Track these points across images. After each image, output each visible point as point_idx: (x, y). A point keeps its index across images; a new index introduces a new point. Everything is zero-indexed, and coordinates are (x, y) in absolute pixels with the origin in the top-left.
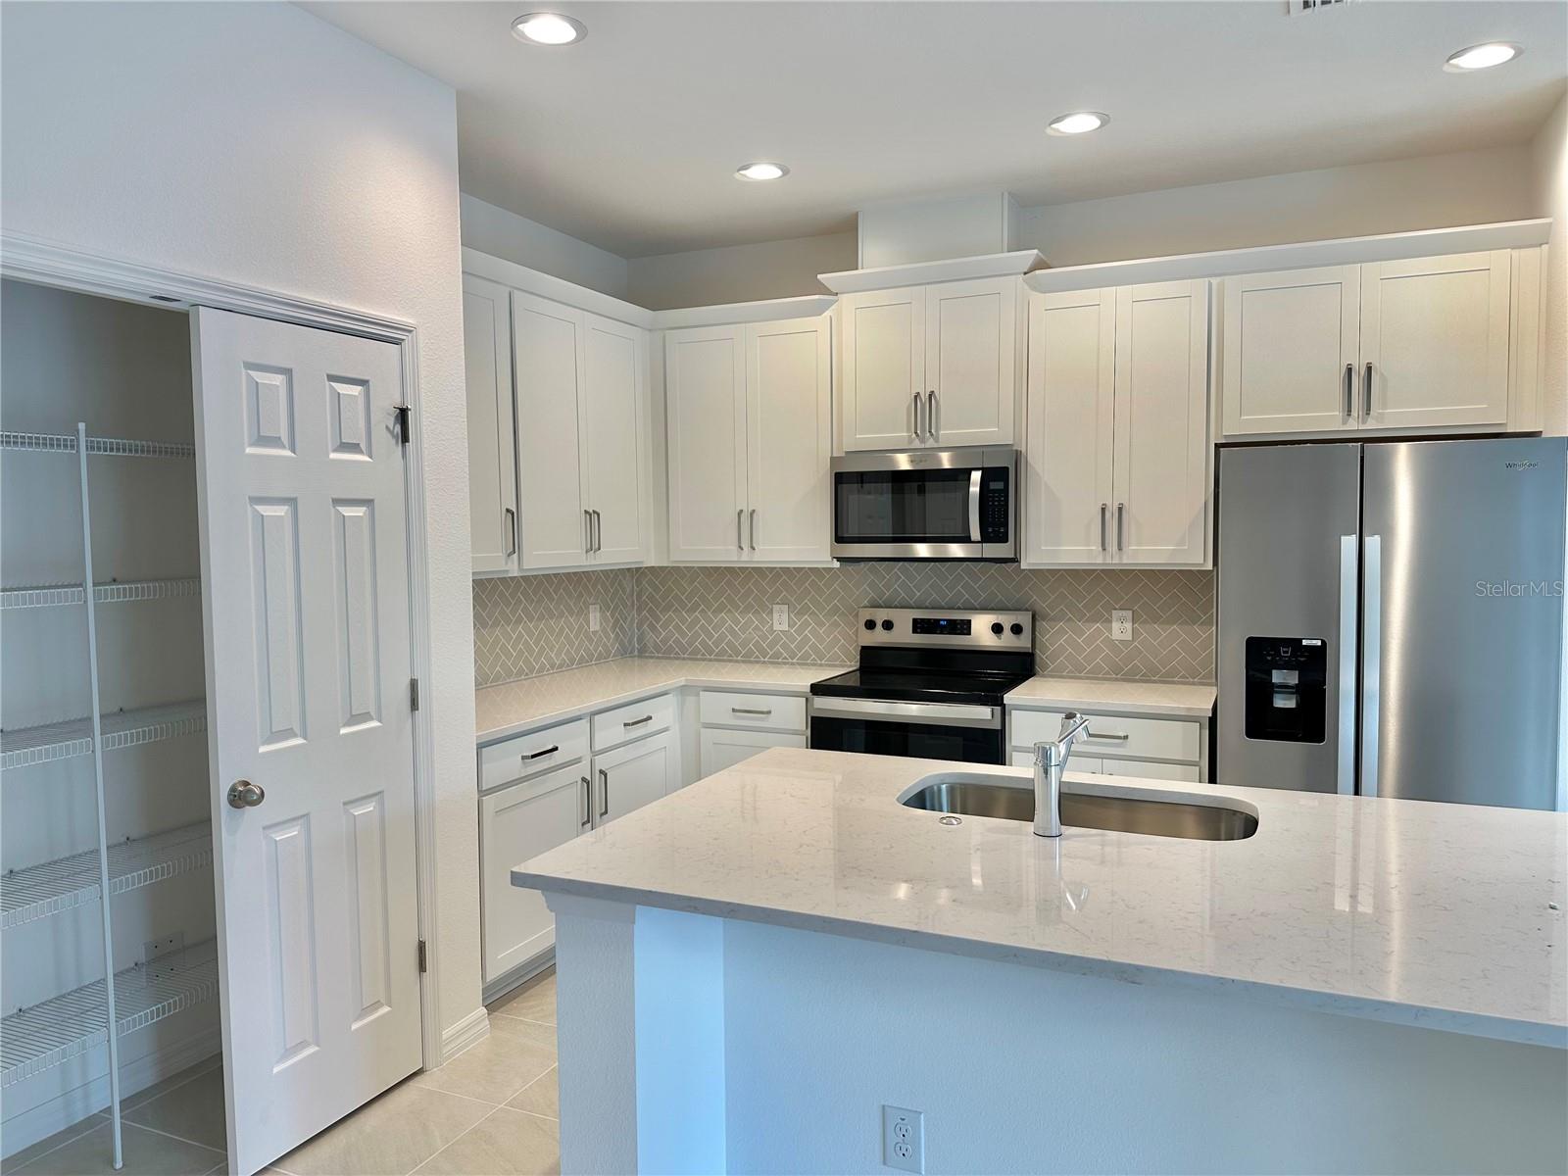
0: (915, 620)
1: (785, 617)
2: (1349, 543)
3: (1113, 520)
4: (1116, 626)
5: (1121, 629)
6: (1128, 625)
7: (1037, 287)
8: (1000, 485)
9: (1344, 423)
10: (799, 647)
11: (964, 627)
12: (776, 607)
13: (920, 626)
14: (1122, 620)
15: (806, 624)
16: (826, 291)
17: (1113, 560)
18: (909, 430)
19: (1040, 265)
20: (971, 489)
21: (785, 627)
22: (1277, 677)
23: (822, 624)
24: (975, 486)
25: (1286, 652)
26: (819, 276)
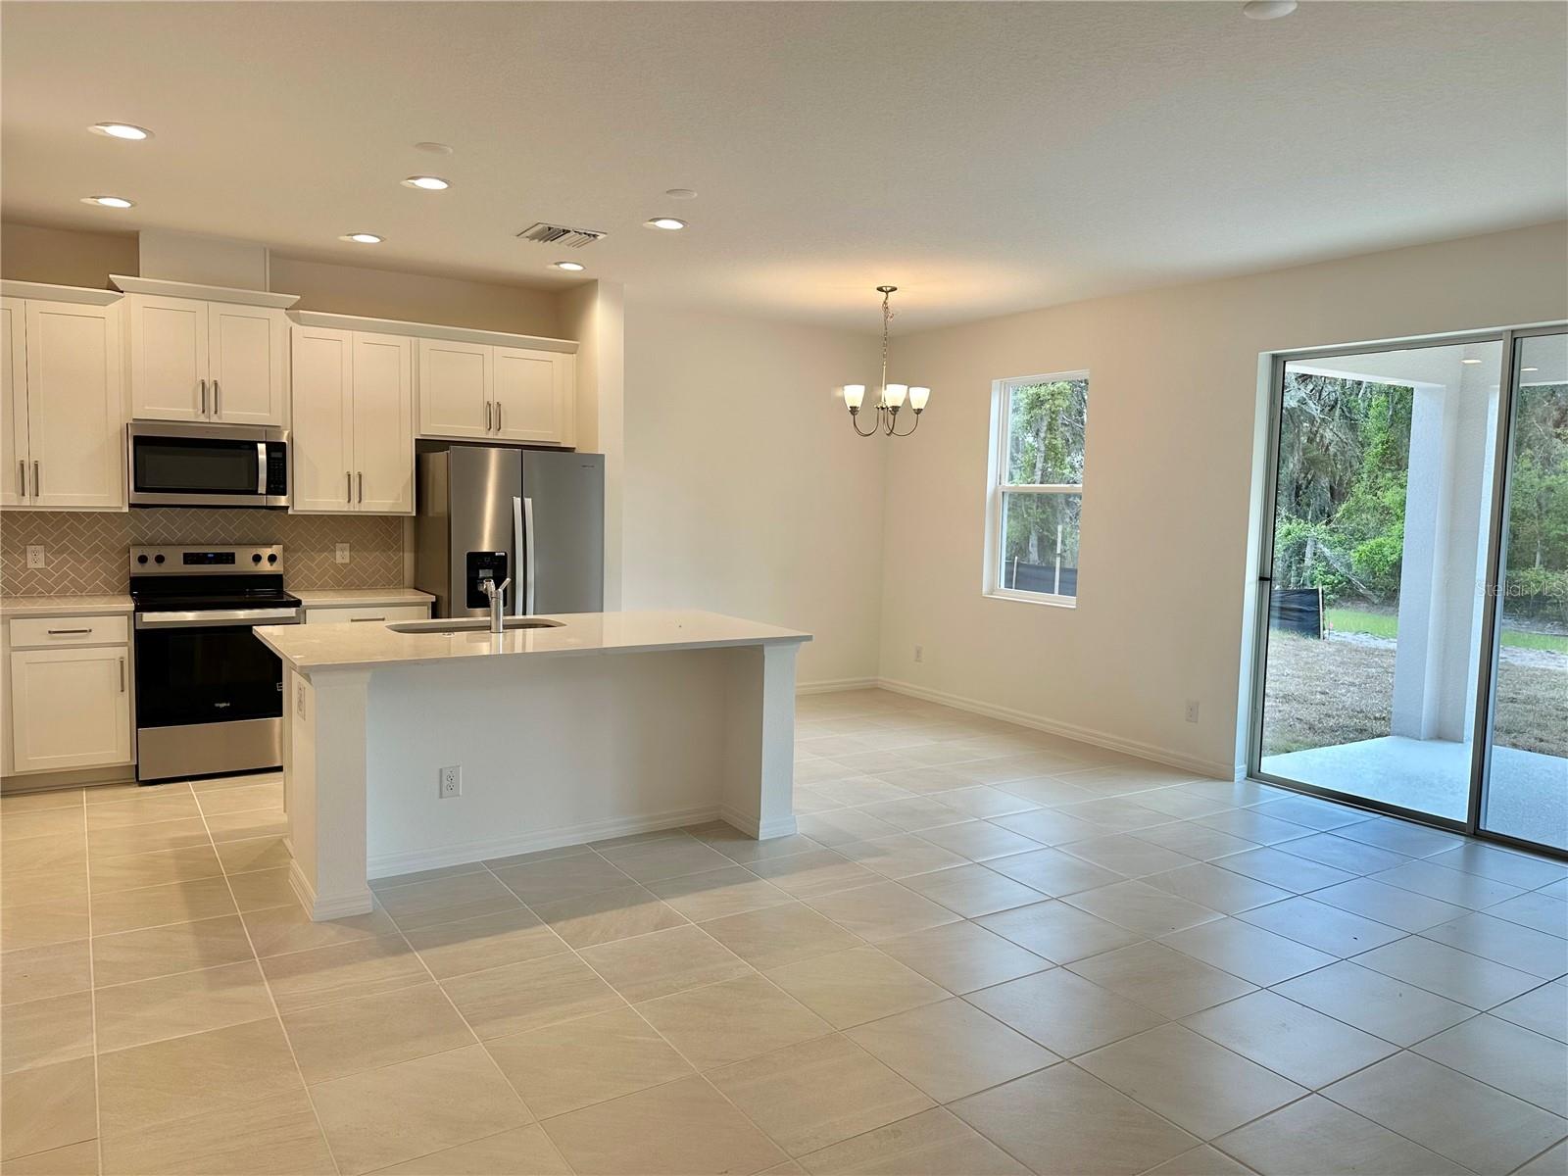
0: (185, 554)
1: (41, 556)
2: (517, 501)
3: (354, 484)
4: (338, 554)
5: (342, 556)
6: (347, 553)
7: (297, 320)
8: (279, 455)
9: (487, 434)
10: (56, 583)
11: (229, 558)
12: (30, 548)
13: (189, 559)
14: (342, 550)
15: (65, 561)
16: (112, 287)
17: (354, 508)
18: (195, 406)
19: (296, 306)
20: (260, 456)
21: (41, 565)
22: (482, 573)
23: (82, 562)
24: (262, 454)
25: (487, 560)
26: (111, 276)
